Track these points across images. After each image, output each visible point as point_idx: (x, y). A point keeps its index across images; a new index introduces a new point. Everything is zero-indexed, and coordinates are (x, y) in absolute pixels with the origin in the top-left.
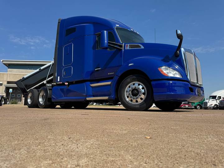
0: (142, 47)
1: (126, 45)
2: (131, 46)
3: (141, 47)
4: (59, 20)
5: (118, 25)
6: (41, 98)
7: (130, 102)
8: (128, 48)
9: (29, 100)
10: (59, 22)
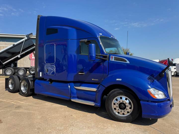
0: (128, 62)
1: (111, 56)
2: (116, 59)
3: (126, 61)
4: (38, 16)
5: (101, 34)
6: (23, 87)
7: (117, 114)
8: (113, 60)
9: (10, 86)
10: (38, 19)
